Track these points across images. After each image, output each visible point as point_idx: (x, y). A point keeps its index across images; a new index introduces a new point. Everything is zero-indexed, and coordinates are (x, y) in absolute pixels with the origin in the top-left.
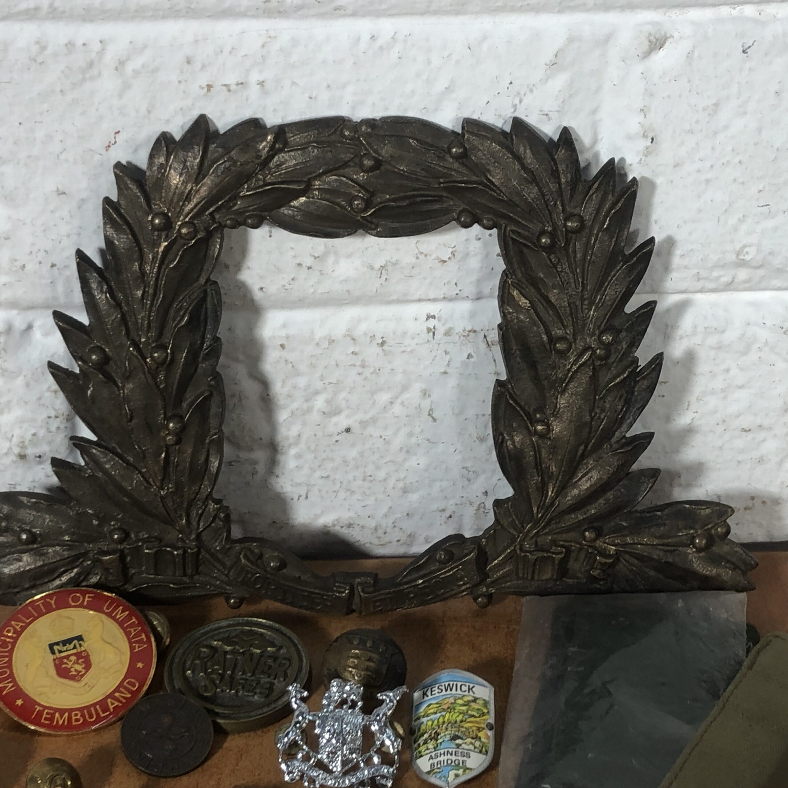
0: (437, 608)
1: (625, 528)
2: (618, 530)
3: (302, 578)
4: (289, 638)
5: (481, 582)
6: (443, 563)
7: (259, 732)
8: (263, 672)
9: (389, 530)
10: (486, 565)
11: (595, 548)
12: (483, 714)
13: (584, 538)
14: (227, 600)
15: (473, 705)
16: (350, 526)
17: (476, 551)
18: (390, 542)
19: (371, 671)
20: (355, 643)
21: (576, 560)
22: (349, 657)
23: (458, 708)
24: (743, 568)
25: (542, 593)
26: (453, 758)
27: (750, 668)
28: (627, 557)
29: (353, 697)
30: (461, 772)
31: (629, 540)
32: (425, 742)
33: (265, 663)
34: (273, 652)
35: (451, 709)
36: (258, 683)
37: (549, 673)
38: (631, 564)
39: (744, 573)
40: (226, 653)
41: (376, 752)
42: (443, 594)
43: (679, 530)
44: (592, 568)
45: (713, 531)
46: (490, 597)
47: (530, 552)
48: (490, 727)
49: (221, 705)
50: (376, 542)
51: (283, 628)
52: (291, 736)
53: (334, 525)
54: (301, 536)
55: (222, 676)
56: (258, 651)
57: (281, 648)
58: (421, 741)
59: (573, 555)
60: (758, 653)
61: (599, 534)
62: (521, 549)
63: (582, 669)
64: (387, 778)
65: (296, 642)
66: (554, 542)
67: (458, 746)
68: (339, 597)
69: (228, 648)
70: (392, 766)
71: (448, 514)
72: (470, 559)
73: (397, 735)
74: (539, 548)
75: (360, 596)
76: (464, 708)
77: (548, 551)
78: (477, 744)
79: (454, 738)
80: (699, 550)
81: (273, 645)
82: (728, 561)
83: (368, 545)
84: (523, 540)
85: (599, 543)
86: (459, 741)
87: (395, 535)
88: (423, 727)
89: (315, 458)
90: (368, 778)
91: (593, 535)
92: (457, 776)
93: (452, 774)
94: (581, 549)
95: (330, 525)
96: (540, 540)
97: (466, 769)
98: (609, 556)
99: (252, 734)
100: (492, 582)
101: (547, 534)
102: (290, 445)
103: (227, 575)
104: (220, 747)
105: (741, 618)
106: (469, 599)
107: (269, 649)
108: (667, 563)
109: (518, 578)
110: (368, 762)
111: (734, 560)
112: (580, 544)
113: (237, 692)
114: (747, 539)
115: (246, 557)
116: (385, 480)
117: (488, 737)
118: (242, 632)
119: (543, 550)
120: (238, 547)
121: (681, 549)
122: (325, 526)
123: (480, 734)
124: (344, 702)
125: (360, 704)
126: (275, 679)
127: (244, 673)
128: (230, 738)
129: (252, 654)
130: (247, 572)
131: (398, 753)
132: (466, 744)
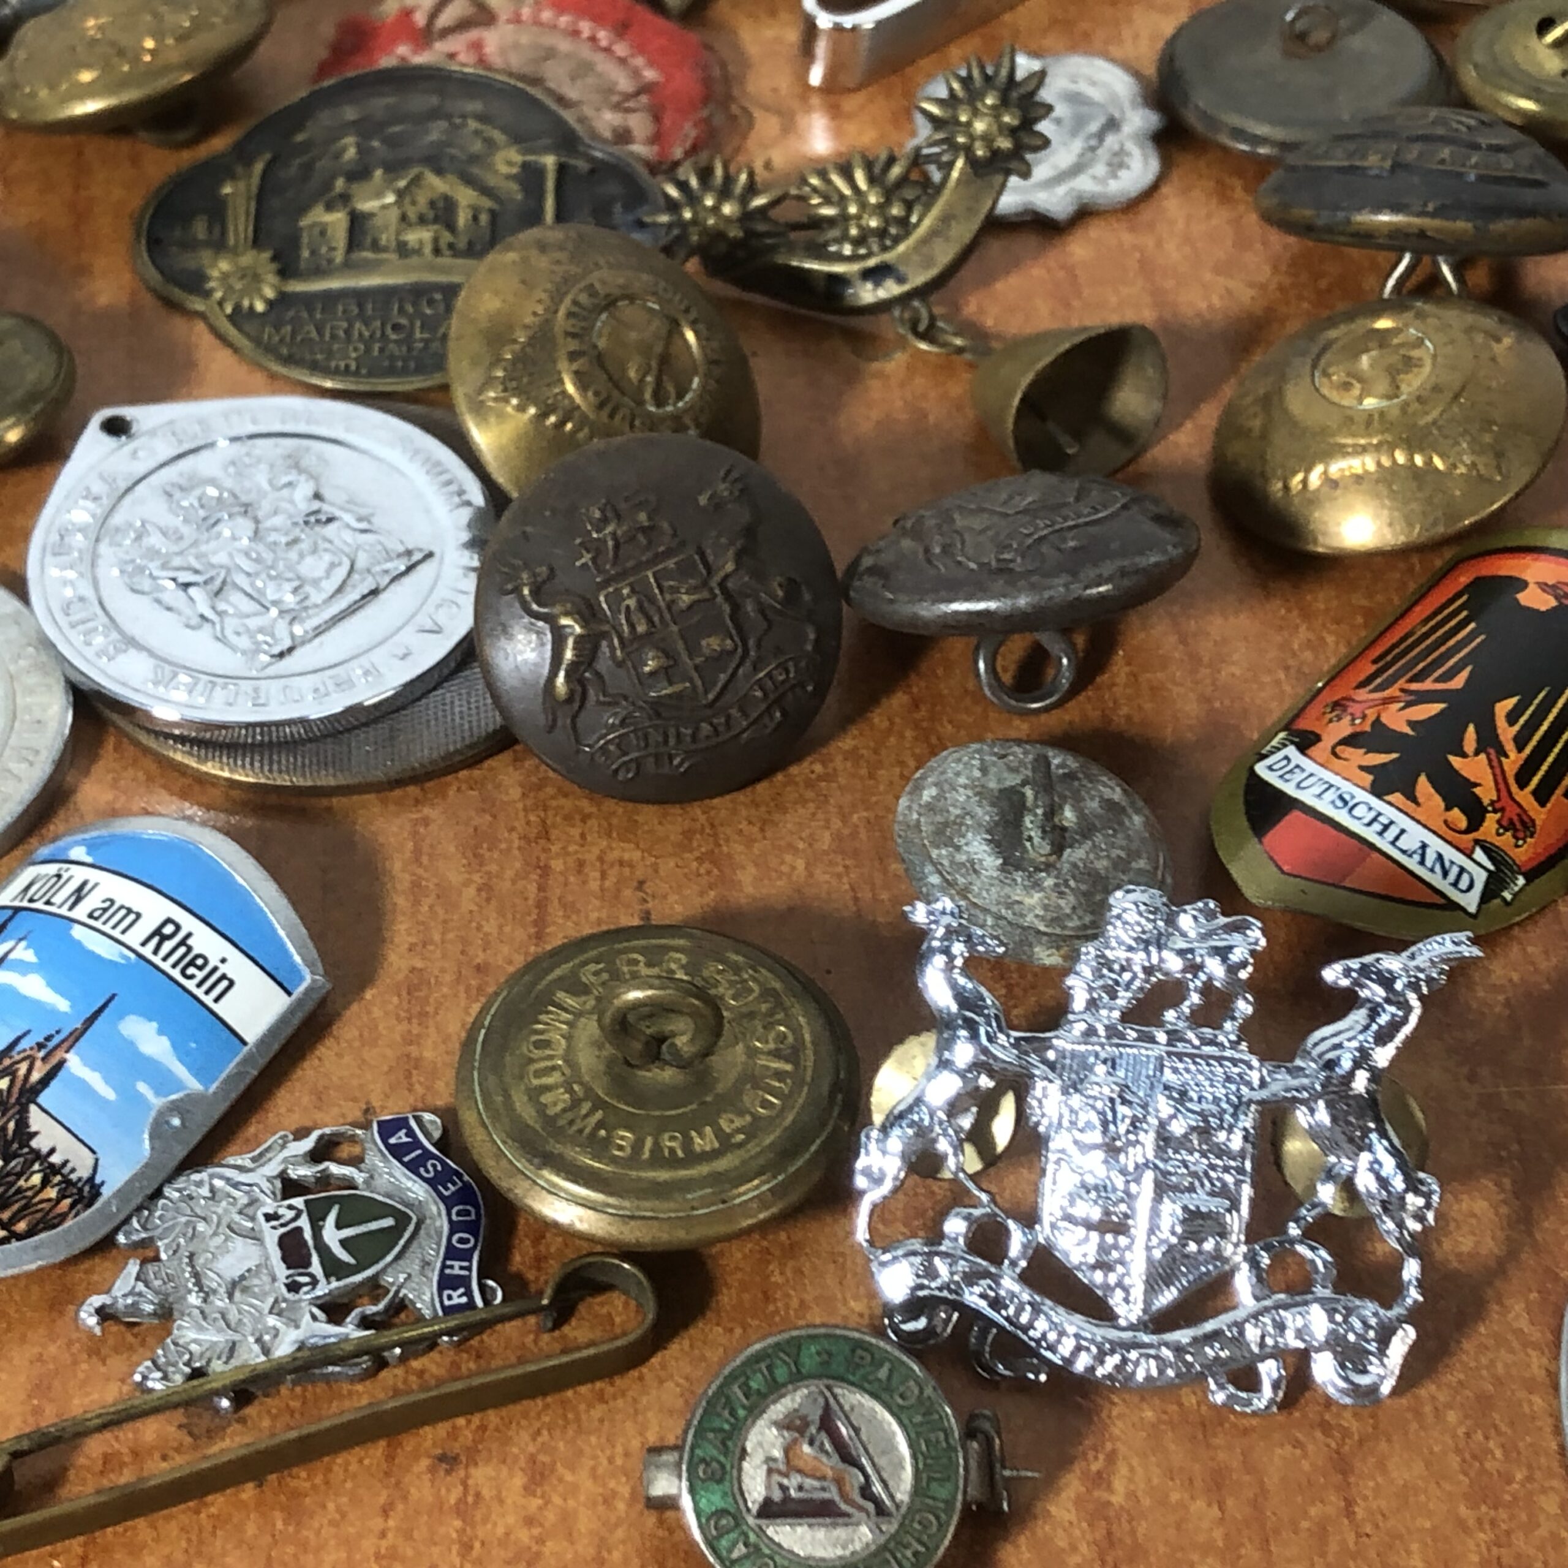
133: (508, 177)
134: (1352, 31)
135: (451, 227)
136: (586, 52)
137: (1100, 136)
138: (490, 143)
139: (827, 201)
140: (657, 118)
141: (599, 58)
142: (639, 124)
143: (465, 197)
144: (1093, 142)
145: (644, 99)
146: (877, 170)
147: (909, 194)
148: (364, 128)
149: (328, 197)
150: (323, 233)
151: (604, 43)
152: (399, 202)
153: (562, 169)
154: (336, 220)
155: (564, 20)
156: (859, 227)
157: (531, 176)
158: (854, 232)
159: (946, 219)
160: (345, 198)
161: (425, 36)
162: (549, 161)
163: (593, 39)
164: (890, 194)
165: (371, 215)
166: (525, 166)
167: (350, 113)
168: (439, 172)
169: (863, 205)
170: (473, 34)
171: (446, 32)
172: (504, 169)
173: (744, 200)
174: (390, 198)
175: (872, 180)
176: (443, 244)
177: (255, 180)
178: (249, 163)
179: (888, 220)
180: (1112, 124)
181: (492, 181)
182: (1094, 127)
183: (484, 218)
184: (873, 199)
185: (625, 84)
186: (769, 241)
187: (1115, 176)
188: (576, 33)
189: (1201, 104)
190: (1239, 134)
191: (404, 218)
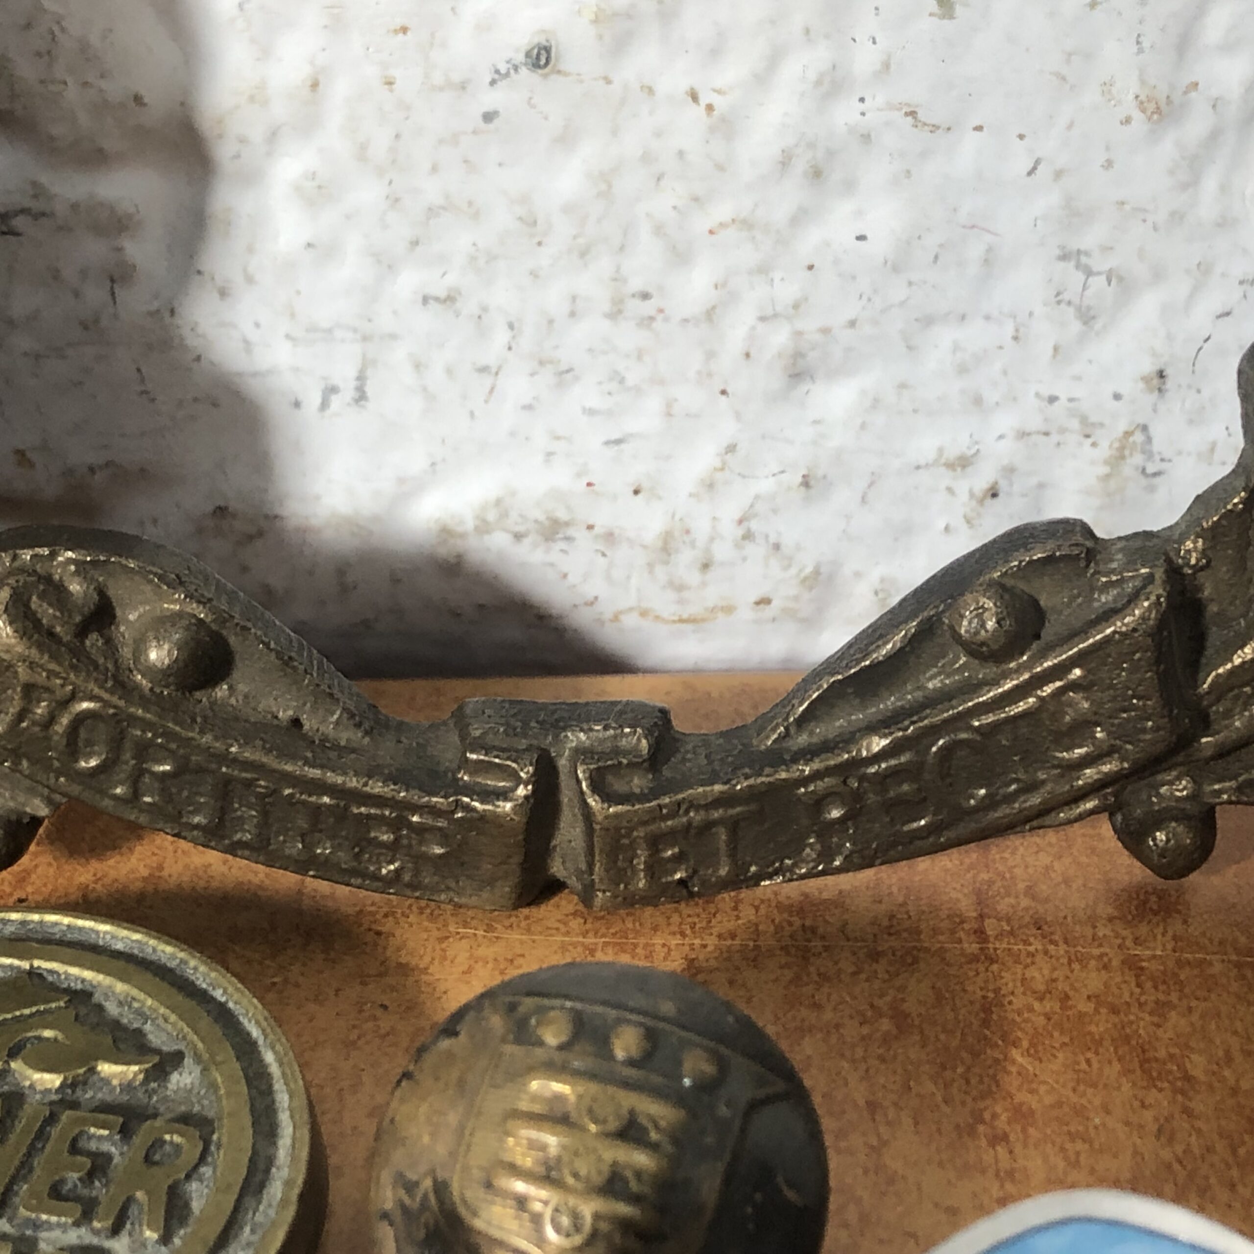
3: (307, 725)
5: (1172, 752)
6: (994, 655)
8: (56, 1193)
9: (722, 551)
10: (1196, 668)
16: (552, 530)
17: (1158, 590)
18: (729, 609)
19: (635, 1199)
20: (552, 1037)
22: (513, 1118)
33: (74, 1148)
34: (128, 1087)
42: (990, 803)
46: (1209, 820)
50: (666, 603)
53: (483, 527)
56: (53, 1080)
57: (175, 1059)
65: (255, 1032)
68: (483, 817)
71: (981, 481)
72: (1126, 636)
75: (587, 813)
83: (630, 621)
87: (748, 579)
89: (395, 201)
95: (470, 524)
100: (1223, 753)
102: (273, 136)
107: (106, 1068)
116: (710, 314)
122: (446, 532)
126: (115, 1230)
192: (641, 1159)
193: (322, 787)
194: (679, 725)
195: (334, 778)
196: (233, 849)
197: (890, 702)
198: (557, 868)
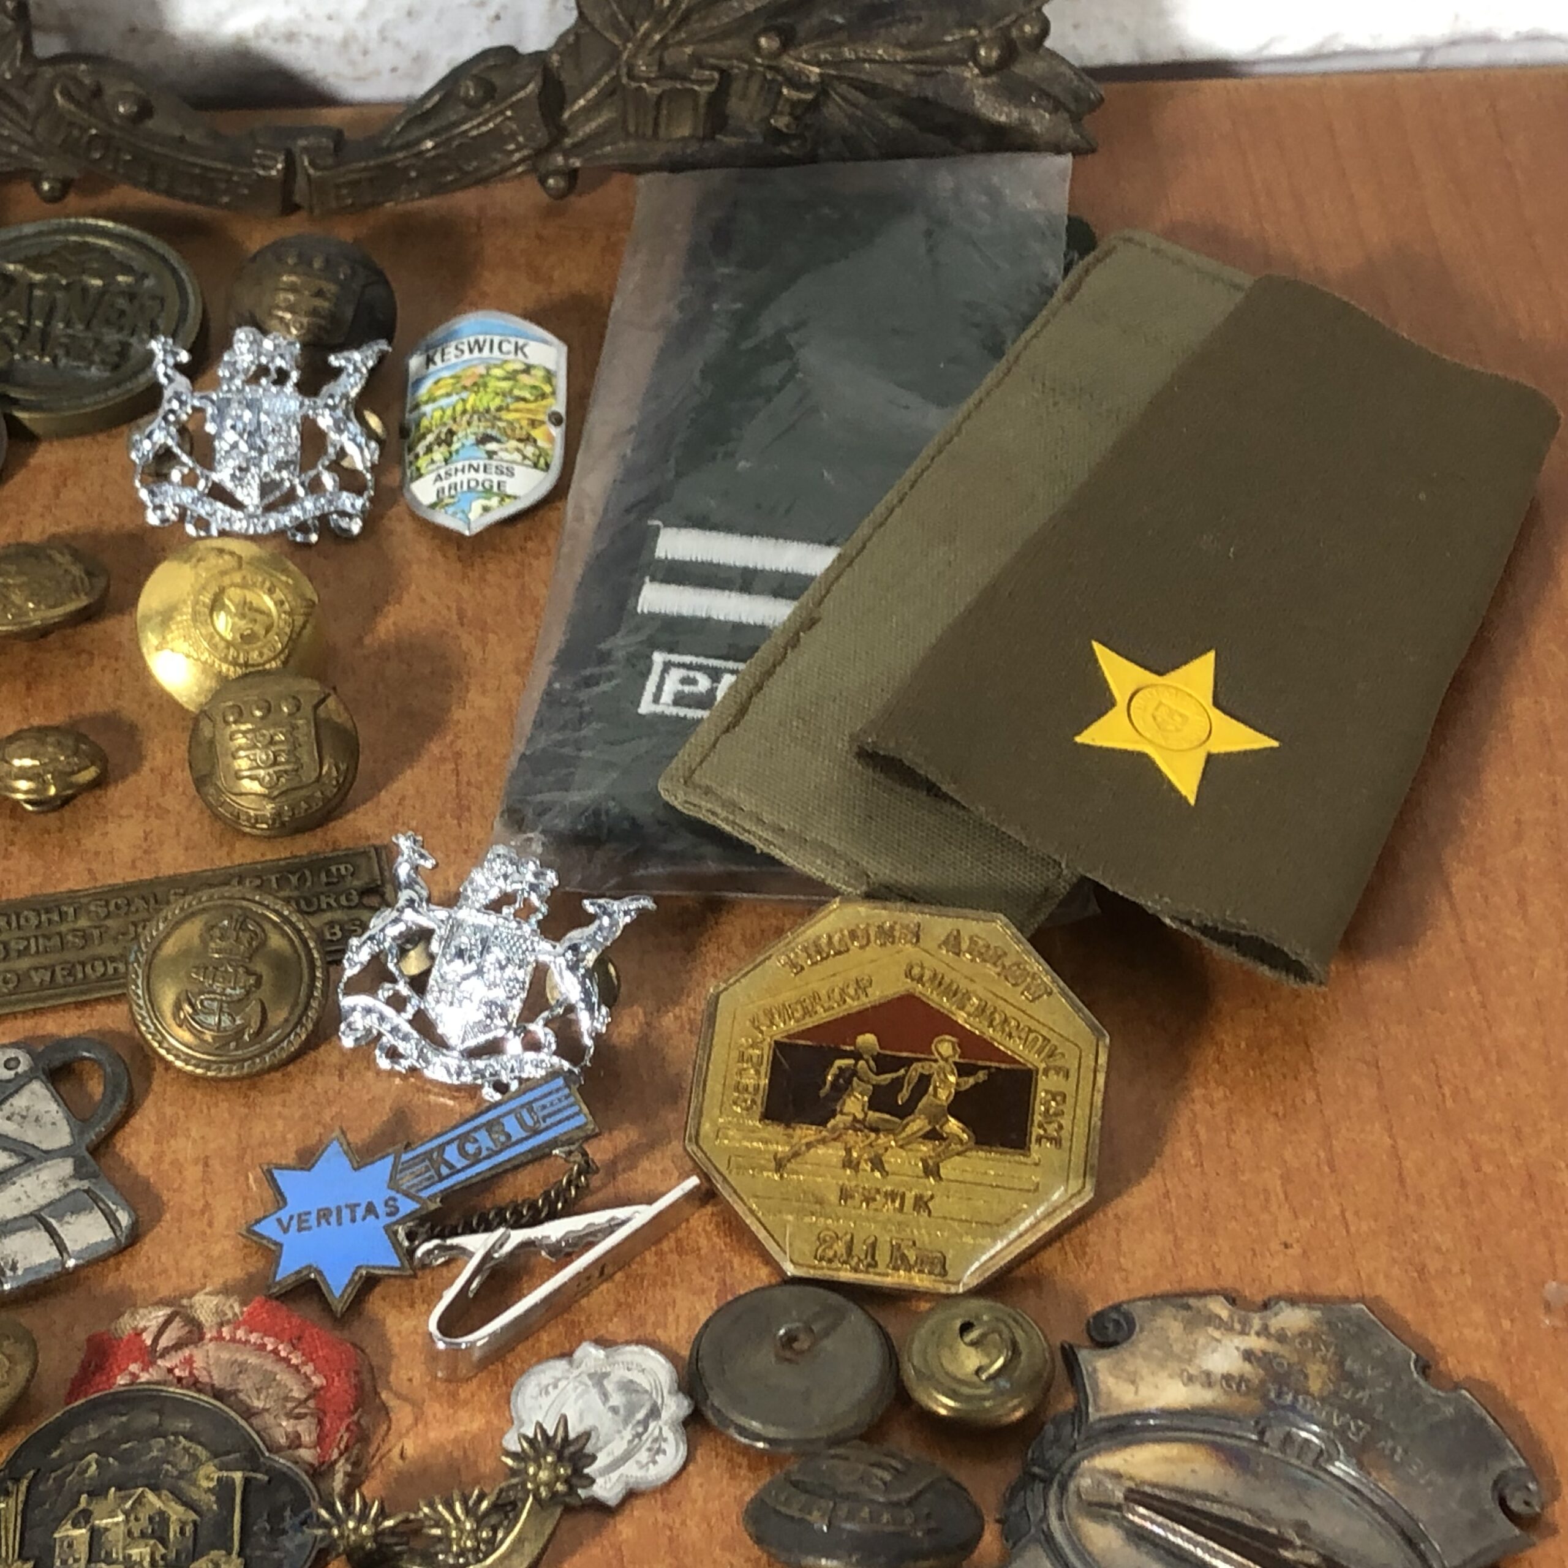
0: (466, 200)
1: (840, 27)
2: (827, 31)
3: (187, 137)
4: (163, 259)
5: (553, 144)
6: (475, 106)
7: (101, 437)
8: (108, 322)
9: (372, 46)
10: (562, 109)
11: (776, 69)
12: (543, 396)
13: (757, 48)
14: (37, 186)
15: (524, 379)
16: (291, 37)
17: (539, 79)
18: (377, 73)
19: (323, 317)
20: (291, 261)
21: (744, 97)
22: (278, 289)
23: (493, 384)
24: (1072, 107)
25: (676, 166)
26: (481, 476)
27: (1068, 298)
28: (843, 88)
29: (279, 362)
30: (494, 502)
31: (847, 53)
32: (429, 450)
33: (112, 306)
34: (129, 285)
35: (479, 385)
36: (98, 342)
37: (676, 316)
38: (855, 105)
39: (1076, 119)
40: (32, 286)
41: (328, 468)
42: (477, 169)
43: (947, 31)
44: (774, 112)
45: (1014, 33)
46: (572, 175)
47: (648, 81)
48: (556, 420)
49: (24, 385)
50: (347, 71)
51: (150, 240)
52: (160, 437)
53: (258, 36)
54: (192, 59)
55: (25, 331)
56: (97, 282)
57: (145, 276)
58: (421, 448)
59: (737, 87)
60: (1087, 272)
61: (788, 40)
62: (631, 76)
63: (739, 305)
64: (350, 516)
65: (176, 265)
66: (697, 61)
67: (491, 454)
68: (264, 178)
69: (38, 277)
70: (359, 493)
71: (492, 12)
72: (527, 97)
73: (370, 434)
74: (666, 72)
75: (309, 176)
76: (506, 385)
77: (684, 78)
78: (530, 450)
79: (485, 439)
80: (986, 71)
81: (127, 270)
82: (1044, 94)
83: (331, 80)
84: (634, 55)
85: (787, 61)
86: (492, 446)
87: (386, 57)
88: (425, 422)
90: (314, 518)
91: (776, 44)
92: (486, 509)
93: (477, 506)
94: (751, 74)
95: (250, 33)
96: (671, 57)
97: (504, 497)
98: (807, 86)
99: (87, 440)
100: (575, 145)
101: (681, 43)
103: (31, 133)
104: (23, 463)
105: (1059, 202)
106: (531, 181)
107: (120, 278)
108: (925, 101)
109: (628, 136)
110: (315, 487)
111: (1056, 90)
112: (752, 63)
113: (55, 360)
114: (1097, 59)
115: (67, 94)
117: (551, 439)
118: (66, 246)
119: (674, 76)
120: (48, 72)
121: (950, 69)
122: (240, 39)
123: (536, 433)
124: (263, 371)
125: (295, 376)
126: (132, 334)
127: (68, 324)
128: (43, 447)
129: (85, 289)
130: (71, 124)
131: (373, 468)
132: (507, 452)
133: (209, 1490)
134: (826, 1333)
135: (164, 1541)
136: (269, 1365)
137: (645, 1423)
138: (194, 1457)
139: (437, 1525)
140: (320, 1422)
141: (279, 1369)
142: (306, 1430)
143: (176, 1512)
144: (640, 1429)
145: (311, 1403)
146: (471, 1503)
147: (494, 1520)
148: (104, 1447)
149: (73, 1513)
150: (70, 1545)
151: (283, 1354)
152: (127, 1521)
153: (247, 1481)
154: (81, 1533)
155: (254, 1338)
156: (458, 1545)
157: (224, 1489)
158: (455, 1548)
159: (520, 1540)
160: (86, 1516)
161: (150, 1356)
162: (238, 1476)
163: (275, 1352)
164: (480, 1521)
165: (106, 1529)
166: (219, 1480)
167: (93, 1432)
168: (155, 1489)
169: (461, 1531)
170: (186, 1352)
171: (167, 1351)
172: (205, 1484)
173: (376, 1522)
174: (121, 1518)
175: (467, 1511)
176: (158, 1558)
177: (21, 1498)
178: (17, 1481)
179: (478, 1541)
180: (654, 1413)
181: (194, 1494)
182: (640, 1415)
183: (189, 1529)
184: (468, 1526)
185: (297, 1393)
186: (397, 1548)
187: (655, 1462)
188: (263, 1346)
189: (716, 1404)
190: (742, 1431)
191: (130, 1533)
192: (326, 304)
193: (195, 165)
194: (346, 134)
195: (200, 161)
196: (158, 192)
197: (431, 127)
198: (297, 199)
